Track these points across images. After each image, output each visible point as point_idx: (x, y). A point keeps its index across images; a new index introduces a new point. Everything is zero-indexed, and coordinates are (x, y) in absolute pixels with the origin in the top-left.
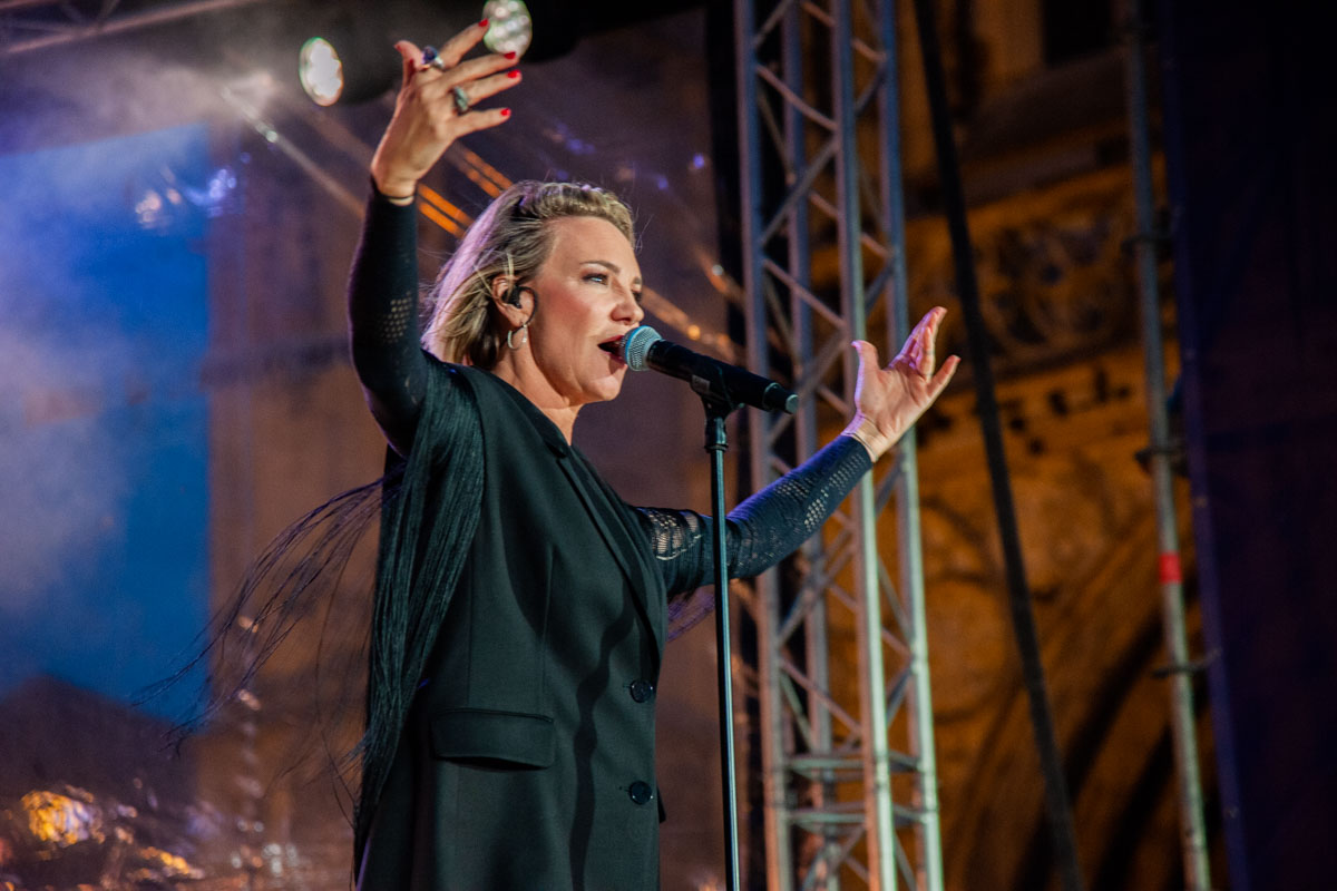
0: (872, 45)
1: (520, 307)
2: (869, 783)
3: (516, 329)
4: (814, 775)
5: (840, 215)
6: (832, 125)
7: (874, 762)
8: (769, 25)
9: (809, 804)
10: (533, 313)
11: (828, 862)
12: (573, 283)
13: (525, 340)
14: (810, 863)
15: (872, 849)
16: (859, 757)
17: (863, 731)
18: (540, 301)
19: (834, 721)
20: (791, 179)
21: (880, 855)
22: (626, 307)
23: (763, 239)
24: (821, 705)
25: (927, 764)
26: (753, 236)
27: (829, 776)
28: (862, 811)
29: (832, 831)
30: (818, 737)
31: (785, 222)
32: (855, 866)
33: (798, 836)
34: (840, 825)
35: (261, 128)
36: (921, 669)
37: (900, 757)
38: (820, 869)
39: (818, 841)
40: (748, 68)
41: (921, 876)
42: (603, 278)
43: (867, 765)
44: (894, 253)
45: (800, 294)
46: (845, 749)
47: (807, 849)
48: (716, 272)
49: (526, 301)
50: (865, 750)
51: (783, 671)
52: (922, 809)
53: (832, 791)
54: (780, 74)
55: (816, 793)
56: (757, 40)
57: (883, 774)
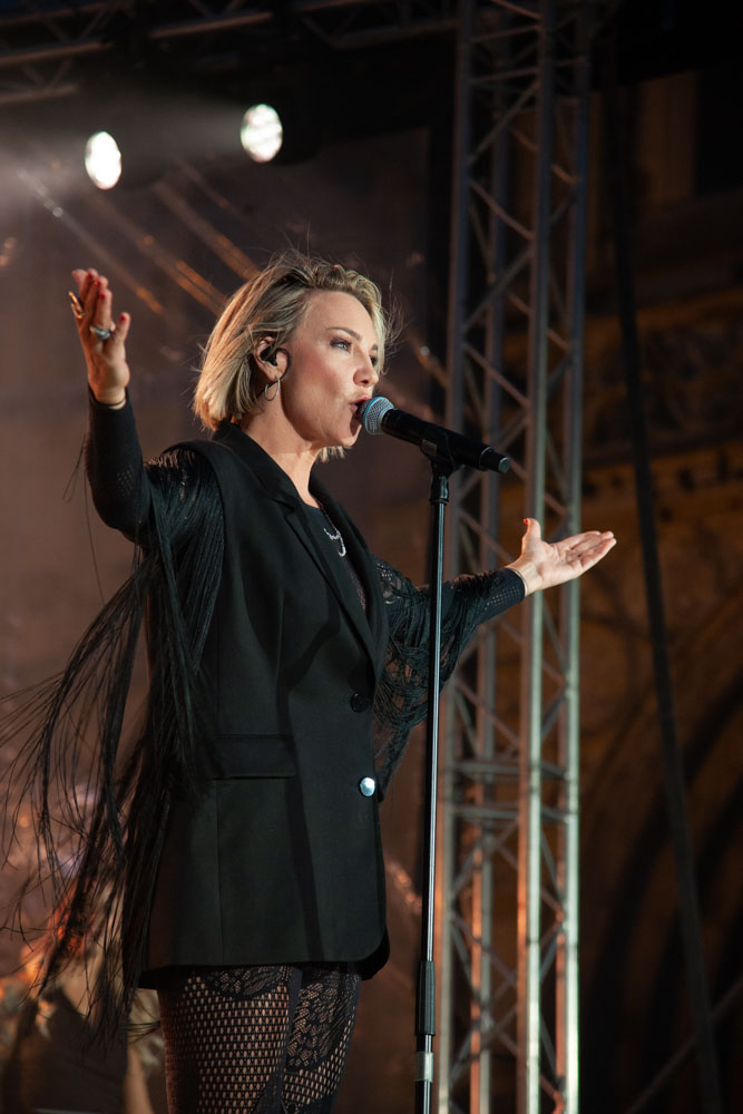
0: (567, 169)
1: (276, 365)
2: (523, 786)
3: (272, 383)
4: (477, 777)
5: (531, 312)
6: (530, 235)
7: (529, 769)
8: (482, 147)
9: (472, 801)
10: (286, 371)
11: (484, 850)
12: (322, 347)
13: (278, 393)
14: (470, 849)
15: (522, 843)
16: (517, 765)
17: (522, 744)
18: (293, 362)
19: (497, 734)
20: (492, 278)
21: (528, 847)
22: (365, 371)
23: (464, 328)
24: (486, 720)
25: (573, 774)
26: (457, 325)
27: (489, 779)
28: (516, 810)
29: (489, 824)
30: (483, 745)
31: (484, 314)
32: (507, 856)
33: (460, 826)
34: (496, 820)
35: (49, 204)
36: (573, 696)
37: (551, 767)
38: (477, 856)
39: (477, 832)
40: (462, 183)
41: (561, 867)
42: (346, 344)
43: (523, 772)
44: (573, 347)
45: (493, 376)
46: (505, 757)
47: (466, 838)
48: (424, 352)
49: (281, 359)
50: (522, 760)
51: (458, 690)
52: (566, 811)
53: (491, 792)
54: (488, 188)
55: (477, 792)
56: (472, 159)
57: (535, 779)
